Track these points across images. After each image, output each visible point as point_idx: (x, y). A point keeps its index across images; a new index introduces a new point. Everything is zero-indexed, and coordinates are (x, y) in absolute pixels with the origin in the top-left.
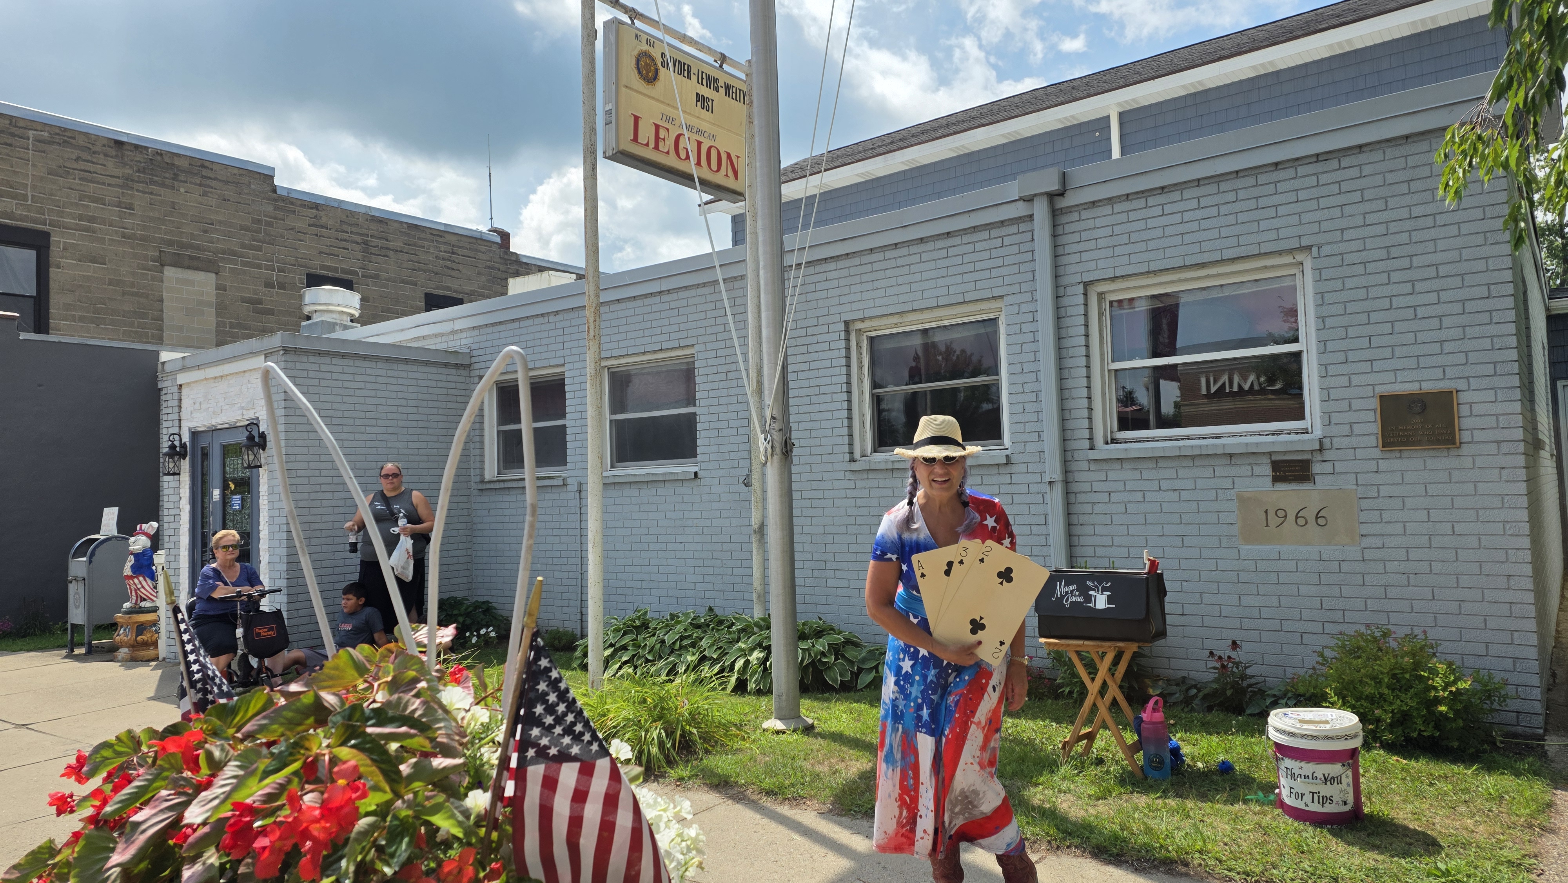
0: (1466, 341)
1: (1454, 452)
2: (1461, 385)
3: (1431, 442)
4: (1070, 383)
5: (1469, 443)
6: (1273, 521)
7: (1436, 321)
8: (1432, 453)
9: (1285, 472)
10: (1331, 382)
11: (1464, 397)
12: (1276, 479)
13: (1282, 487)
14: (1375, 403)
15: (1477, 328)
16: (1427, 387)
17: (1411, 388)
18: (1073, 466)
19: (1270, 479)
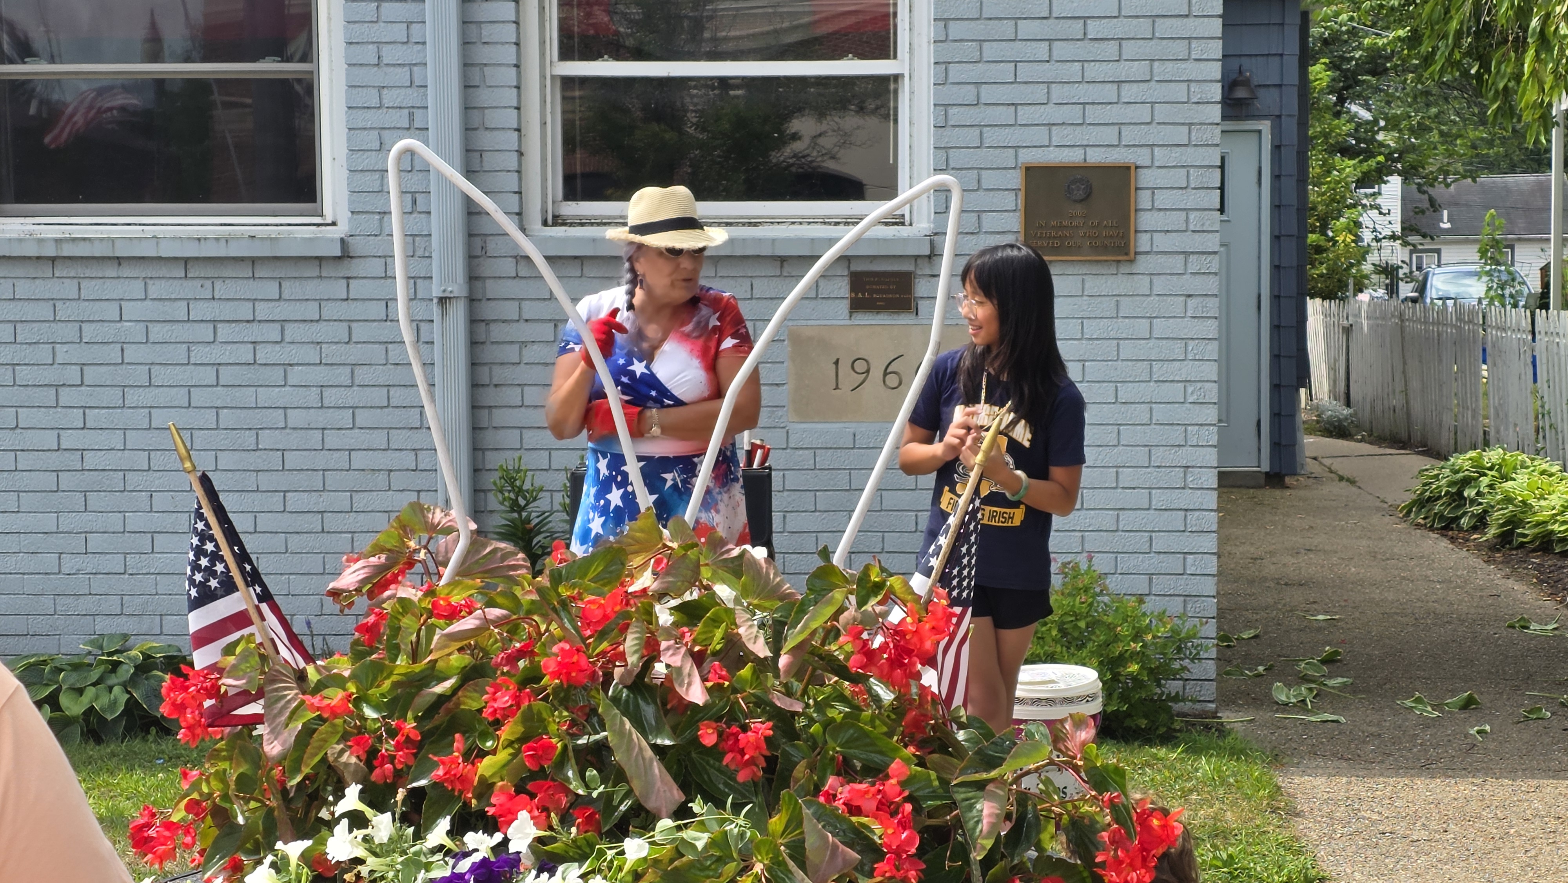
0: (1153, 83)
1: (1124, 269)
2: (1140, 157)
3: (1096, 249)
4: (484, 97)
5: (1147, 253)
6: (848, 379)
7: (1113, 47)
8: (1095, 269)
9: (871, 292)
10: (954, 137)
11: (1146, 178)
12: (858, 305)
13: (865, 319)
14: (1016, 179)
15: (1170, 65)
16: (1096, 157)
17: (1072, 157)
18: (487, 268)
19: (845, 305)
